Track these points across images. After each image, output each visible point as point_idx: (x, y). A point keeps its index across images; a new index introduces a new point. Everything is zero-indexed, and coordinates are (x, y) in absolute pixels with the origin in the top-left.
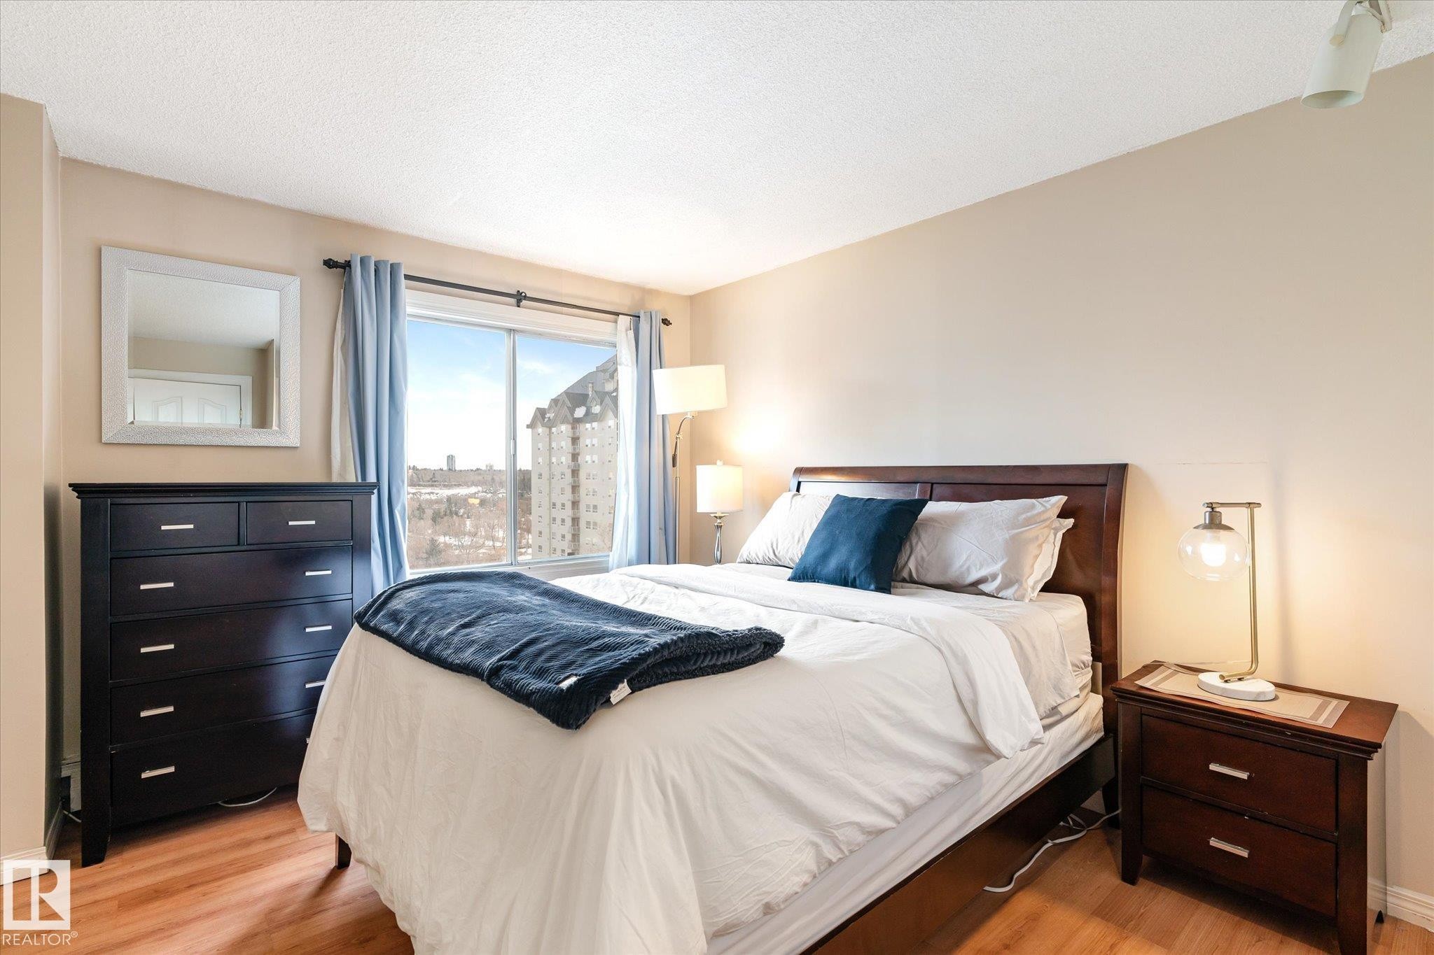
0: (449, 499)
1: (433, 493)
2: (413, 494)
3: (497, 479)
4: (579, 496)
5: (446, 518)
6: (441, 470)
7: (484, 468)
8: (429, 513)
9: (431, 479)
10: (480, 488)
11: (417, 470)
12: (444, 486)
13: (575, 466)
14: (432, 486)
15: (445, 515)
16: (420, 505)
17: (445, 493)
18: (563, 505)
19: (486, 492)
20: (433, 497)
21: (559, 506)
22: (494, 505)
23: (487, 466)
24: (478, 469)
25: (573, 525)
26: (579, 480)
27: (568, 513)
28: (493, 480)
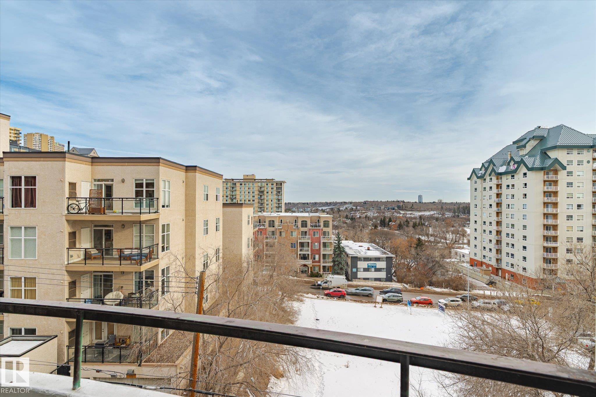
0: (421, 217)
1: (412, 214)
2: (403, 214)
3: (444, 207)
4: (501, 218)
5: (419, 227)
6: (416, 202)
7: (437, 201)
8: (411, 224)
9: (411, 207)
10: (435, 212)
11: (404, 202)
12: (418, 210)
13: (498, 201)
14: (412, 210)
15: (419, 225)
16: (407, 220)
17: (417, 214)
18: (491, 223)
19: (438, 214)
20: (412, 216)
21: (487, 223)
22: (443, 221)
23: (438, 201)
24: (434, 202)
25: (497, 235)
26: (501, 209)
27: (494, 228)
28: (442, 208)
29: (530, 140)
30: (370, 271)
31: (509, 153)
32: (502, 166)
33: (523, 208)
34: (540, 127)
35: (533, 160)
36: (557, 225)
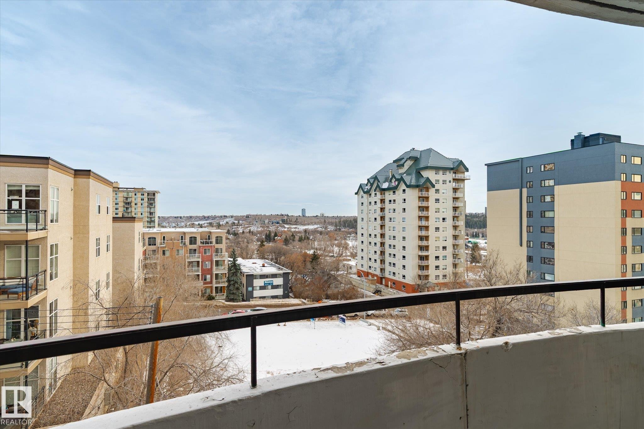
0: (305, 231)
1: (297, 228)
2: (288, 228)
3: (327, 221)
4: (385, 231)
5: (305, 241)
6: (299, 216)
7: (319, 215)
8: (297, 238)
9: (296, 221)
10: (319, 226)
11: (288, 216)
12: (302, 224)
13: (382, 215)
14: (296, 224)
15: (305, 239)
16: (293, 234)
17: (302, 228)
18: (375, 235)
19: (321, 228)
20: (297, 230)
21: (373, 236)
22: (327, 234)
23: (321, 214)
24: (317, 216)
25: (381, 246)
26: (385, 222)
27: (378, 240)
28: (325, 221)
29: (407, 160)
30: (266, 288)
31: (391, 171)
32: (385, 182)
33: (403, 221)
34: (414, 149)
35: (410, 178)
36: (428, 236)
